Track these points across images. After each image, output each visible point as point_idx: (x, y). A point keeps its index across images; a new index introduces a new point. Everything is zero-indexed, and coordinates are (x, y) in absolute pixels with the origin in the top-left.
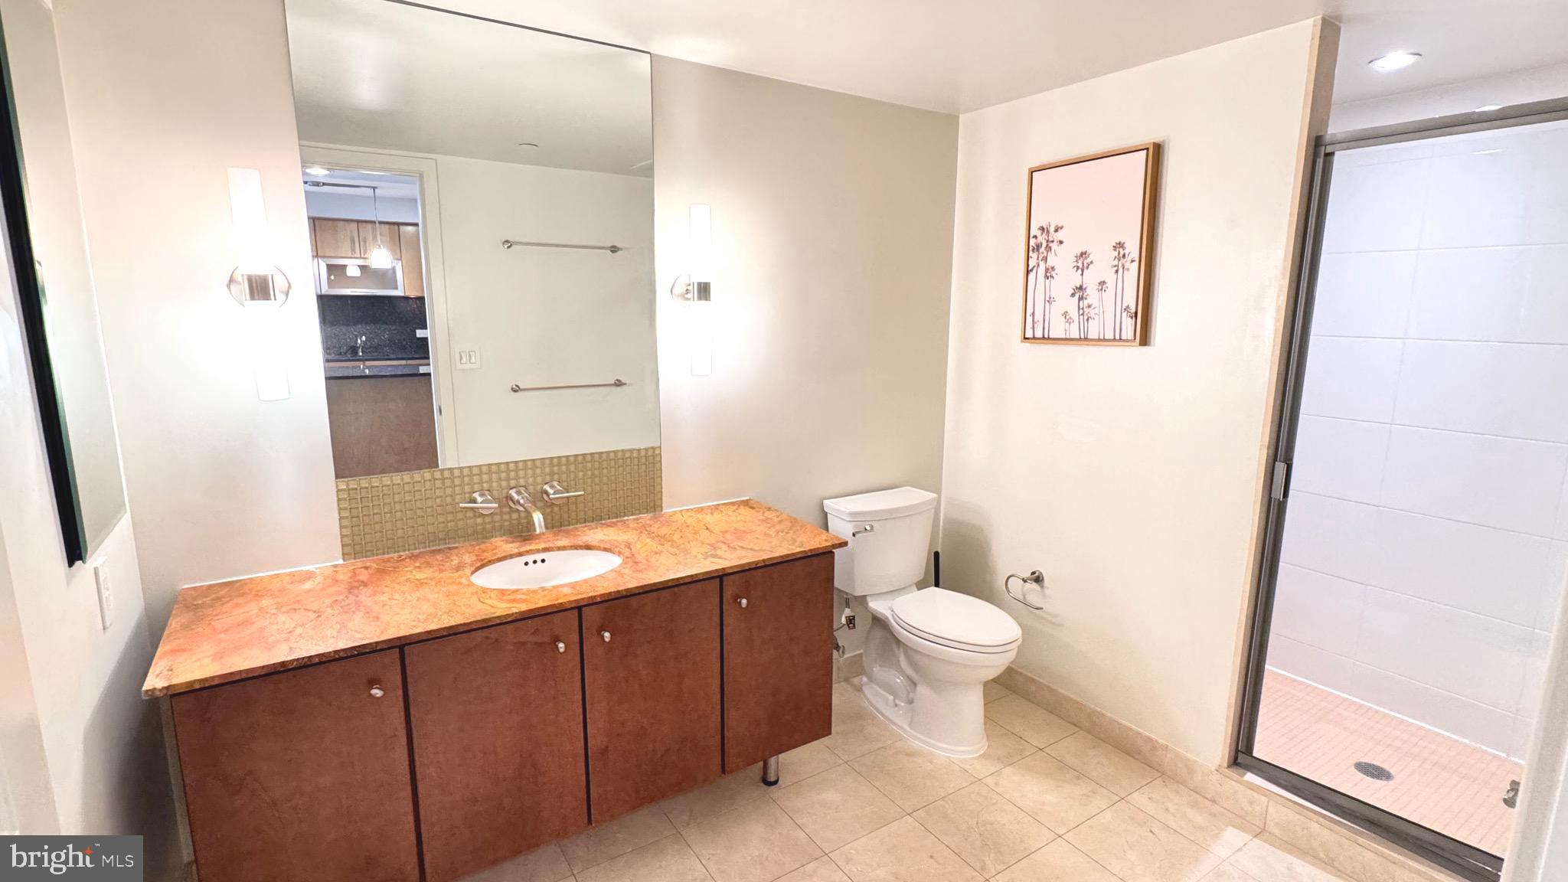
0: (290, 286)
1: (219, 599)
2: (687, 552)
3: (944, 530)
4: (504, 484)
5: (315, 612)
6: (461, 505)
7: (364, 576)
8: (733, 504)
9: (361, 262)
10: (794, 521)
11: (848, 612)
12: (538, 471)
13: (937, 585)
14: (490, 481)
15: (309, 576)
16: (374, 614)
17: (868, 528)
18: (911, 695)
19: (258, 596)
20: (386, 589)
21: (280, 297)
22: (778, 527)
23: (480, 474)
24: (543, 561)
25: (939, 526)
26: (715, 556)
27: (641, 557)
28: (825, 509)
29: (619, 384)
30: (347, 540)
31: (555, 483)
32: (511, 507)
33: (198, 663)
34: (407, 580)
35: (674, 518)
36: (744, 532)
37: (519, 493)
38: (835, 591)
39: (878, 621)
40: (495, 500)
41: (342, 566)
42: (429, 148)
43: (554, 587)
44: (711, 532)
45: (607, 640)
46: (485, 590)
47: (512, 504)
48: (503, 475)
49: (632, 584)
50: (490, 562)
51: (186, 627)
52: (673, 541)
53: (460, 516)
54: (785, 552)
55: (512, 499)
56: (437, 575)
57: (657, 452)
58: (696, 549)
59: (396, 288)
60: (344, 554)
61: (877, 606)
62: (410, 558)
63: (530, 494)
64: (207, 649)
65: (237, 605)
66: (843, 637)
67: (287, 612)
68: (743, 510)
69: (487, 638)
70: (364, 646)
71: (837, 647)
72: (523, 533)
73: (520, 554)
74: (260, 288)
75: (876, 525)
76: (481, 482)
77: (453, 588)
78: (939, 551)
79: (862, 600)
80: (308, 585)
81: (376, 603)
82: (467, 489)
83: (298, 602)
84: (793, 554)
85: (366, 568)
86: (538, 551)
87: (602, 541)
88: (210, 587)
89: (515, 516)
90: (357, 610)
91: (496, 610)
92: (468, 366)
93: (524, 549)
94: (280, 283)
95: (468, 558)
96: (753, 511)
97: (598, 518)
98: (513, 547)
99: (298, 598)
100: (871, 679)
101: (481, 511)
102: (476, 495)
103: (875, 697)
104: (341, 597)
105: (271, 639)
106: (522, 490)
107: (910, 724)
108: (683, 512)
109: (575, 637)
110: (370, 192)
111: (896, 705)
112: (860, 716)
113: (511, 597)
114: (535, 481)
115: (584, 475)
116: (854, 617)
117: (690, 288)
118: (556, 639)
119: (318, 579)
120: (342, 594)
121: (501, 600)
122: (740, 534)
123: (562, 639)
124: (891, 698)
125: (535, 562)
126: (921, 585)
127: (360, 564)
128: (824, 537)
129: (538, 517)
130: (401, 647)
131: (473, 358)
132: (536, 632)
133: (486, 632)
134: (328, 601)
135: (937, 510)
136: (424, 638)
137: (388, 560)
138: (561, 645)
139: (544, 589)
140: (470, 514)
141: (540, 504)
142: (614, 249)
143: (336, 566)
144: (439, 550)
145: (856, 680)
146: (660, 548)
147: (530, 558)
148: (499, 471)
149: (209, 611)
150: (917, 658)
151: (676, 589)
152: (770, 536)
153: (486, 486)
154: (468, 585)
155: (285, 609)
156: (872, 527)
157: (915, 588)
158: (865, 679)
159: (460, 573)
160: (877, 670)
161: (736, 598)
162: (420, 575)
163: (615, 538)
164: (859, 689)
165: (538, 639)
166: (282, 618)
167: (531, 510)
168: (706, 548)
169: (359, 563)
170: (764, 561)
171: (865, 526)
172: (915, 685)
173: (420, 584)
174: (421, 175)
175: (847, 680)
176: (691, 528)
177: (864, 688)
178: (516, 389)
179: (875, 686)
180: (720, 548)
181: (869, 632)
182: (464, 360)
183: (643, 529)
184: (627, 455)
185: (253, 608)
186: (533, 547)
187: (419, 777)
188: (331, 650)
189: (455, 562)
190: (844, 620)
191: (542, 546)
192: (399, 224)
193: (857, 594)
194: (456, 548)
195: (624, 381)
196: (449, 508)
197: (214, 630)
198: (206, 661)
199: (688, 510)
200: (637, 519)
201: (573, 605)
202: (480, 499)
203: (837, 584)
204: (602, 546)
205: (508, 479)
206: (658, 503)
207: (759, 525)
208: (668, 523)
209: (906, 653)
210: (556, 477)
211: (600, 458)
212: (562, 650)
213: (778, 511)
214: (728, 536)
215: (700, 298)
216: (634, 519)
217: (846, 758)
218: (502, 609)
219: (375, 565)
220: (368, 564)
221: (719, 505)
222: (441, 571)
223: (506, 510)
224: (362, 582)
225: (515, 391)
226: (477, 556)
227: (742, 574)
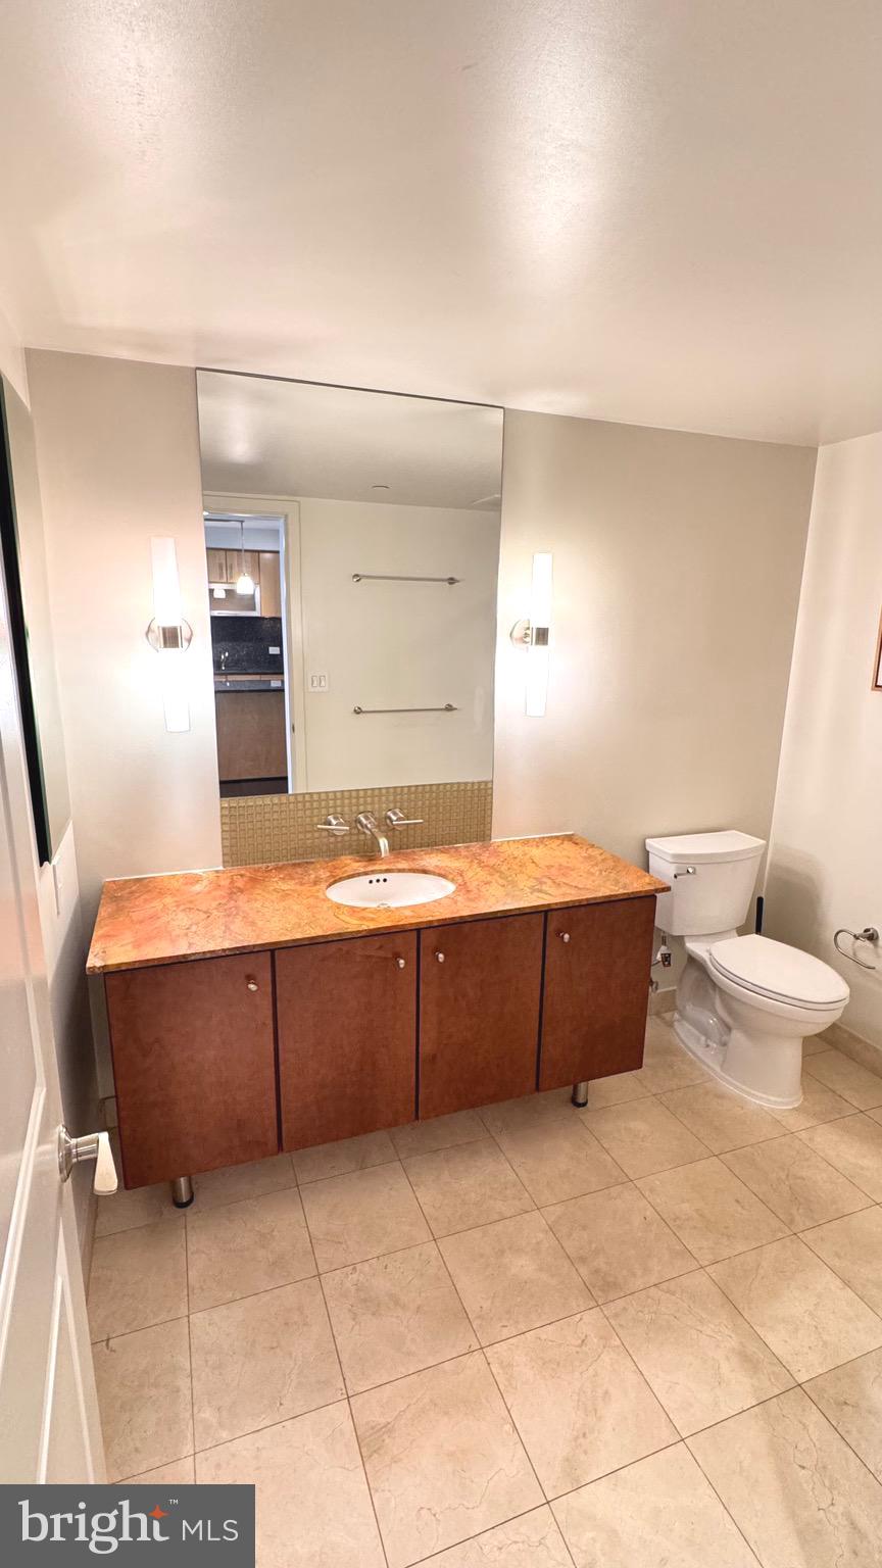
0: (192, 634)
1: (132, 893)
2: (513, 883)
3: (770, 874)
4: (354, 808)
5: (205, 912)
6: (319, 826)
7: (240, 883)
8: (557, 837)
9: (226, 587)
10: (616, 859)
11: (663, 949)
12: (384, 798)
13: (758, 931)
14: (343, 806)
15: (197, 879)
16: (250, 919)
17: (691, 870)
18: (725, 1038)
19: (161, 893)
20: (259, 897)
21: (185, 644)
22: (600, 867)
23: (335, 799)
24: (385, 880)
25: (764, 875)
26: (540, 891)
27: (472, 886)
28: (648, 848)
29: (449, 708)
30: (227, 851)
31: (397, 811)
32: (359, 830)
33: (122, 948)
34: (275, 890)
35: (501, 849)
36: (568, 868)
37: (367, 818)
38: (655, 931)
39: (693, 961)
40: (347, 823)
41: (224, 872)
42: (293, 491)
43: (397, 908)
44: (537, 866)
45: (441, 960)
46: (339, 906)
47: (360, 827)
48: (354, 801)
49: (465, 910)
50: (341, 879)
51: (111, 916)
52: (501, 872)
53: (316, 835)
54: (608, 893)
55: (360, 822)
56: (298, 887)
57: (489, 785)
58: (524, 882)
59: (254, 609)
60: (224, 862)
61: (696, 948)
62: (275, 869)
63: (375, 819)
64: (128, 937)
65: (146, 900)
66: (656, 973)
67: (184, 910)
68: (567, 845)
69: (340, 949)
70: (244, 947)
71: (651, 983)
72: (369, 854)
73: (366, 873)
74: (171, 638)
75: (697, 867)
76: (335, 807)
77: (311, 900)
78: (763, 896)
79: (680, 940)
80: (198, 888)
81: (252, 909)
82: (324, 811)
83: (191, 902)
84: (616, 896)
85: (242, 875)
86: (381, 871)
87: (437, 866)
88: (126, 881)
89: (362, 837)
90: (237, 914)
91: (348, 926)
92: (318, 689)
93: (370, 868)
94: (185, 633)
95: (324, 874)
96: (578, 847)
97: (433, 843)
98: (359, 866)
99: (192, 899)
100: (683, 1017)
101: (335, 832)
102: (331, 818)
103: (685, 1034)
104: (224, 901)
105: (174, 934)
106: (369, 815)
107: (722, 1067)
108: (511, 843)
109: (414, 954)
110: (238, 525)
111: (708, 1046)
112: (669, 1051)
113: (361, 915)
114: (380, 807)
115: (423, 804)
116: (669, 955)
117: (529, 632)
118: (397, 956)
119: (205, 883)
120: (224, 897)
121: (351, 916)
122: (565, 870)
123: (403, 955)
124: (703, 1038)
125: (378, 881)
126: (742, 931)
127: (236, 872)
128: (647, 880)
129: (383, 843)
130: (272, 951)
131: (323, 683)
132: (381, 947)
133: (340, 944)
134: (214, 904)
135: (765, 855)
136: (290, 945)
137: (258, 870)
138: (402, 962)
139: (388, 910)
140: (325, 834)
141: (383, 828)
142: (452, 581)
143: (217, 872)
144: (299, 864)
145: (667, 1016)
146: (489, 878)
147: (374, 877)
148: (350, 798)
149: (126, 904)
150: (735, 1005)
151: (504, 919)
152: (593, 874)
153: (339, 809)
154: (324, 900)
155: (182, 907)
156: (695, 869)
157: (736, 935)
158: (676, 1016)
159: (318, 887)
160: (690, 1009)
161: (559, 933)
162: (285, 886)
163: (449, 864)
164: (670, 1025)
165: (381, 953)
166: (181, 915)
167: (376, 835)
168: (532, 882)
169: (236, 870)
170: (587, 899)
171: (688, 868)
172: (729, 1029)
173: (285, 895)
174: (286, 516)
175: (658, 1014)
176: (518, 860)
177: (676, 1023)
178: (358, 711)
179: (687, 1025)
180: (545, 883)
181: (684, 971)
182: (315, 684)
183: (474, 858)
184: (462, 788)
185: (157, 905)
186: (376, 867)
187: (281, 1061)
188: (219, 948)
189: (313, 876)
190: (659, 957)
191: (384, 867)
192: (259, 552)
193: (675, 934)
194: (313, 863)
195: (454, 706)
196: (308, 828)
197: (132, 921)
198: (129, 947)
199: (514, 841)
200: (468, 847)
201: (413, 928)
202: (334, 822)
203: (657, 923)
204: (437, 871)
205: (358, 805)
206: (488, 832)
207: (582, 863)
208: (496, 853)
209: (723, 1000)
210: (398, 804)
211: (438, 789)
212: (402, 966)
213: (600, 848)
214: (553, 870)
215: (538, 642)
216: (465, 847)
217: (654, 1091)
218: (354, 925)
219: (248, 874)
220: (243, 872)
221: (544, 838)
222: (302, 884)
223: (356, 831)
224: (239, 888)
225: (358, 713)
226: (331, 872)
227: (565, 911)
